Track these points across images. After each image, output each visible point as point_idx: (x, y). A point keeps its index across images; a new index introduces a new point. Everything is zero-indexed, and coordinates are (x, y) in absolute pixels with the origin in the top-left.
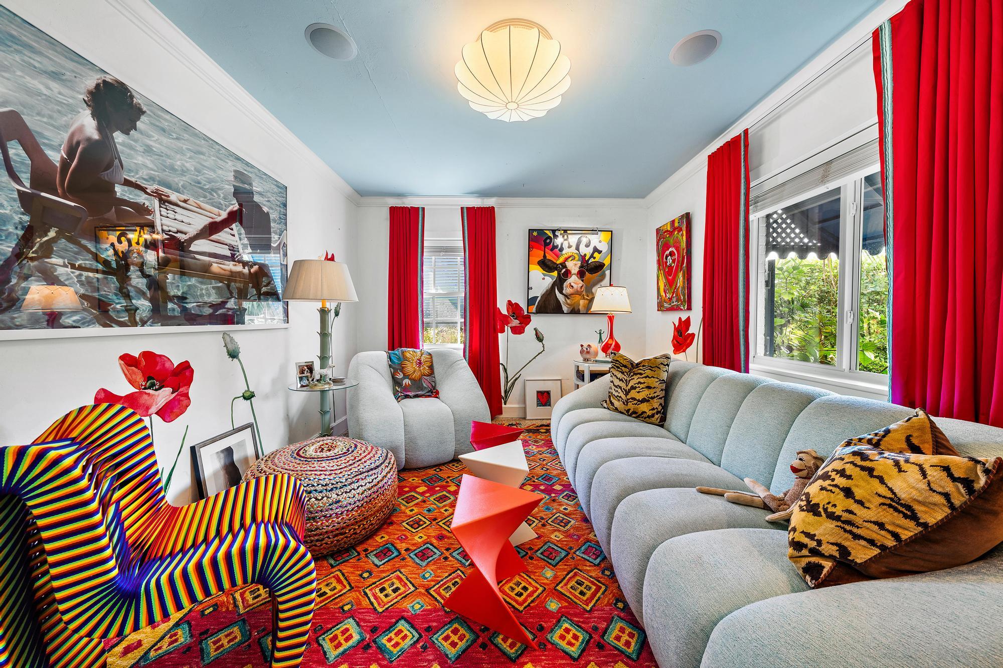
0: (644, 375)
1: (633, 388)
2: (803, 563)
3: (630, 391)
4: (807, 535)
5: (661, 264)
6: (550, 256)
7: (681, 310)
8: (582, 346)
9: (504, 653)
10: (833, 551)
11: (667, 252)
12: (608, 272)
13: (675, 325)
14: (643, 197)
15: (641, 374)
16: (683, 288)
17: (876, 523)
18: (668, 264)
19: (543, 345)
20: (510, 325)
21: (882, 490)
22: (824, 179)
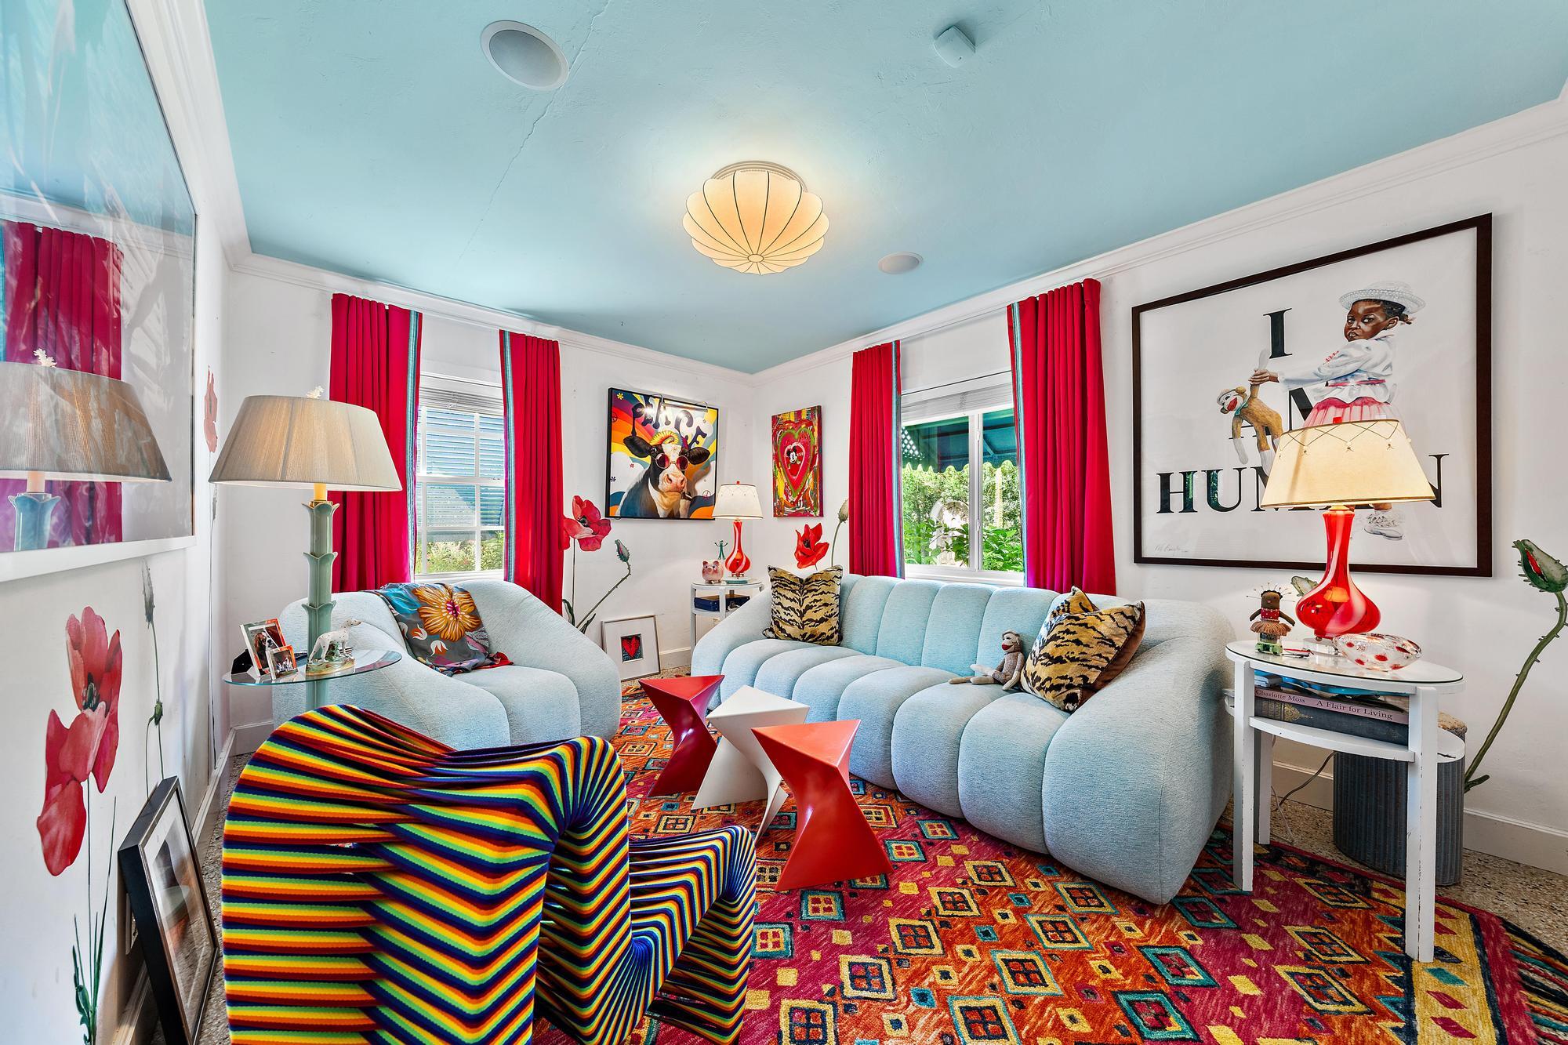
0: (819, 592)
1: (809, 607)
2: (1064, 696)
3: (805, 611)
4: (1062, 678)
5: (780, 459)
6: (641, 433)
7: (812, 516)
8: (705, 563)
9: (876, 889)
10: (1080, 681)
11: (790, 447)
12: (713, 464)
13: (799, 533)
14: (752, 372)
15: (816, 590)
16: (815, 490)
17: (1097, 655)
18: (791, 461)
19: (629, 566)
20: (578, 536)
21: (1096, 634)
22: (962, 406)
